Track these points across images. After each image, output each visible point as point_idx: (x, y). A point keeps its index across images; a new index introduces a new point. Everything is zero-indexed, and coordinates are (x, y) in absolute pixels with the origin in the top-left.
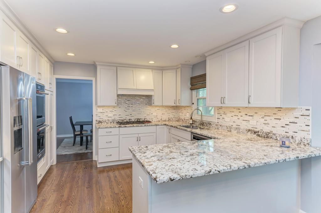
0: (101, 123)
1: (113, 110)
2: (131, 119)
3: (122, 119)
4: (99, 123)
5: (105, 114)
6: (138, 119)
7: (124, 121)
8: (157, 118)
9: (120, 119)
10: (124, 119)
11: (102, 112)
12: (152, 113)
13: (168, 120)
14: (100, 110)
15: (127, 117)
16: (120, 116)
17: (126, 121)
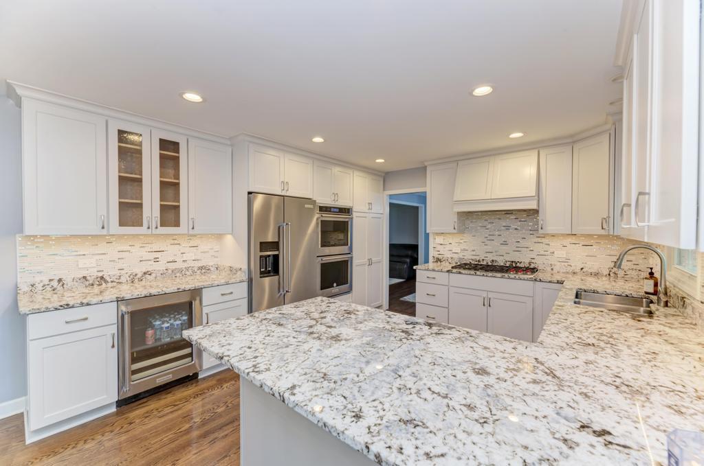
0: (441, 262)
1: (461, 241)
2: (496, 261)
3: (478, 258)
4: (437, 262)
5: (448, 247)
6: (512, 262)
7: (482, 263)
8: (566, 264)
9: (474, 258)
10: (481, 259)
11: (442, 243)
12: (552, 250)
13: (606, 272)
14: (439, 240)
15: (488, 255)
16: (474, 253)
17: (485, 263)
